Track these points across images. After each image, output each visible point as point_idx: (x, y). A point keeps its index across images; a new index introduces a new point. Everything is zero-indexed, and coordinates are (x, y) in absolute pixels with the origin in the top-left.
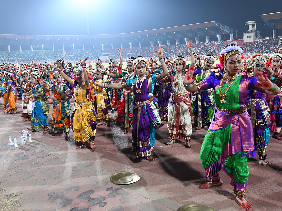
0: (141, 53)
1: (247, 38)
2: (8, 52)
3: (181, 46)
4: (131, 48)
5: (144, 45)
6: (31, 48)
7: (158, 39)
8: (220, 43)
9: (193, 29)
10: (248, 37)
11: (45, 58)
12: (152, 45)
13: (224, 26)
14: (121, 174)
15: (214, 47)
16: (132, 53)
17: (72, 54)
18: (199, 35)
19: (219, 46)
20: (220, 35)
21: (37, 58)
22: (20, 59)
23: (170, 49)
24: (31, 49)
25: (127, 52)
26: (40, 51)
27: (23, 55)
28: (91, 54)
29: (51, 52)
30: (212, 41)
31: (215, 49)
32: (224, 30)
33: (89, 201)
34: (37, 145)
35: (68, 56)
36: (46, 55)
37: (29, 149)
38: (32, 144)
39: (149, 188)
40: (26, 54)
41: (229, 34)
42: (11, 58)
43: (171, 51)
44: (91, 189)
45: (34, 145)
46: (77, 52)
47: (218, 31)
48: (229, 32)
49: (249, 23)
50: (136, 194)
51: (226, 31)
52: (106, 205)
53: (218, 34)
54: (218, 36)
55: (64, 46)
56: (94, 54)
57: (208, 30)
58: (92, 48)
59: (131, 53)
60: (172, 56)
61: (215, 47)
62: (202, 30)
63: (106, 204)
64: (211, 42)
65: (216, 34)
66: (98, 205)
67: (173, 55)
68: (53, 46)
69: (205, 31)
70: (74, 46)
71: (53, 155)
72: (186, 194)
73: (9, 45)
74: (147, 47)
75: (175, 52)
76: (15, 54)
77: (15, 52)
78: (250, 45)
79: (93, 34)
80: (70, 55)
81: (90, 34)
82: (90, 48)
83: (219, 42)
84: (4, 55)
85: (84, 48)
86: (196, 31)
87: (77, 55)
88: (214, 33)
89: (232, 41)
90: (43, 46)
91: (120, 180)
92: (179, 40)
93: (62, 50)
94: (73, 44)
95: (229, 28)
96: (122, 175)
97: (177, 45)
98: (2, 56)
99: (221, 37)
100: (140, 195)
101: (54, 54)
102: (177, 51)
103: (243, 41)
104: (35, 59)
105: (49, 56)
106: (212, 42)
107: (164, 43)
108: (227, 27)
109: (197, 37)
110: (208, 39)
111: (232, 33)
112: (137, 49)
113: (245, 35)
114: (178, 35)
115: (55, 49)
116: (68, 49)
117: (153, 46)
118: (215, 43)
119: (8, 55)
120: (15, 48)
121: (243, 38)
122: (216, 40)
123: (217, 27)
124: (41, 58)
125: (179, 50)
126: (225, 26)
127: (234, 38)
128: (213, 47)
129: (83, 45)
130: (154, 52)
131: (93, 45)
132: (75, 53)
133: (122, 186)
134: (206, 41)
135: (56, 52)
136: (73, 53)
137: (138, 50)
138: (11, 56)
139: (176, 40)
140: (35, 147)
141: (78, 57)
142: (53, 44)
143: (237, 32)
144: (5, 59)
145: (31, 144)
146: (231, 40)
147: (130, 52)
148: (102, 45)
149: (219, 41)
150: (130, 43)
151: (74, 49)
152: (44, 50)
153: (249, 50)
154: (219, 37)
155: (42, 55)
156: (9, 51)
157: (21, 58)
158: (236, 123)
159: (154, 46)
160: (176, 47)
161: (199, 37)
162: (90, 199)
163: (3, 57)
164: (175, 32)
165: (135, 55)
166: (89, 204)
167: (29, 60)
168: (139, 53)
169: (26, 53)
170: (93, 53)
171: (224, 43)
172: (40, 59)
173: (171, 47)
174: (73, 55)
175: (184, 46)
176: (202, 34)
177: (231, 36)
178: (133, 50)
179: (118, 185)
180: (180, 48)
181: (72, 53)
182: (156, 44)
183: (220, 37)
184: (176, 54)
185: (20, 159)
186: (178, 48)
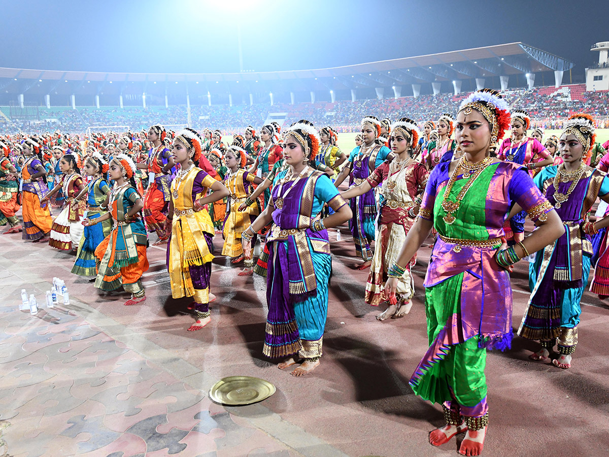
0: (354, 114)
1: (594, 80)
2: (71, 110)
3: (443, 99)
4: (333, 102)
5: (361, 96)
6: (119, 100)
7: (394, 83)
8: (532, 91)
9: (473, 60)
10: (596, 78)
11: (149, 122)
12: (380, 97)
13: (542, 53)
14: (235, 382)
15: (518, 100)
16: (335, 112)
17: (206, 114)
18: (484, 75)
19: (529, 98)
20: (532, 73)
21: (132, 123)
22: (96, 125)
23: (420, 105)
24: (120, 103)
25: (324, 111)
26: (139, 107)
27: (102, 115)
28: (246, 115)
29: (161, 109)
30: (513, 87)
31: (521, 105)
32: (542, 63)
33: (149, 441)
34: (77, 310)
35: (198, 118)
36: (151, 117)
37: (59, 320)
38: (69, 308)
39: (288, 415)
40: (110, 114)
41: (553, 72)
42: (77, 122)
43: (422, 109)
44: (162, 413)
45: (73, 312)
46: (217, 109)
47: (529, 64)
48: (553, 68)
49: (601, 46)
50: (255, 427)
51: (547, 66)
52: (184, 450)
53: (528, 72)
54: (528, 75)
55: (188, 97)
56: (252, 116)
57: (505, 62)
58: (248, 102)
59: (333, 114)
60: (423, 120)
61: (521, 101)
62: (492, 62)
63: (184, 447)
64: (512, 90)
65: (524, 71)
66: (167, 449)
67: (425, 118)
68: (166, 97)
69: (499, 65)
70: (209, 96)
71: (106, 334)
72: (365, 432)
73: (72, 94)
74: (369, 100)
75: (429, 112)
76: (85, 113)
77: (86, 110)
78: (600, 97)
79: (250, 71)
80: (201, 118)
81: (244, 71)
82: (244, 102)
83: (530, 89)
84: (63, 116)
85: (231, 102)
86: (478, 63)
87: (217, 117)
88: (518, 68)
89: (560, 88)
90: (144, 97)
91: (230, 395)
92: (440, 84)
93: (184, 105)
94: (209, 93)
95: (553, 57)
96: (238, 383)
97: (434, 95)
98: (59, 117)
99: (534, 77)
100: (263, 430)
101: (166, 115)
102: (435, 108)
103: (585, 87)
104: (128, 125)
105: (158, 119)
106: (514, 90)
107: (406, 91)
108: (549, 56)
109: (480, 77)
110: (504, 84)
111: (560, 70)
112: (347, 106)
113: (590, 74)
114: (437, 74)
115: (169, 104)
116: (198, 102)
117: (382, 97)
118: (522, 92)
119: (71, 116)
120: (85, 100)
121: (585, 81)
122: (524, 85)
123: (526, 55)
124: (140, 124)
125: (440, 108)
126: (544, 54)
127: (565, 81)
128: (516, 101)
129: (230, 96)
130: (382, 112)
131: (251, 95)
132: (213, 112)
133: (230, 408)
134: (500, 88)
135: (171, 111)
136: (208, 113)
137: (349, 107)
138: (76, 119)
139: (433, 84)
140: (74, 315)
141: (218, 122)
142: (166, 93)
143: (571, 66)
144: (65, 124)
145: (67, 310)
146: (557, 86)
147: (330, 111)
148: (271, 95)
149: (529, 87)
150: (331, 92)
151: (210, 104)
152: (146, 104)
153: (597, 109)
154: (530, 78)
155: (143, 116)
156: (74, 107)
157: (97, 123)
158: (474, 270)
159: (384, 98)
160: (432, 101)
161: (484, 78)
162: (154, 434)
163: (60, 119)
164: (430, 68)
165: (342, 118)
166: (149, 445)
167: (115, 126)
168: (351, 113)
169: (108, 111)
170: (250, 112)
171: (540, 91)
172: (139, 126)
173: (422, 101)
174: (207, 117)
175: (450, 98)
176: (491, 71)
177: (559, 75)
178: (337, 106)
179: (222, 407)
180: (441, 102)
181: (206, 111)
182: (388, 93)
183: (533, 79)
184: (432, 116)
185: (35, 342)
186: (436, 102)
